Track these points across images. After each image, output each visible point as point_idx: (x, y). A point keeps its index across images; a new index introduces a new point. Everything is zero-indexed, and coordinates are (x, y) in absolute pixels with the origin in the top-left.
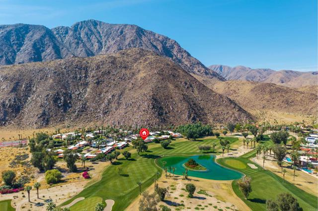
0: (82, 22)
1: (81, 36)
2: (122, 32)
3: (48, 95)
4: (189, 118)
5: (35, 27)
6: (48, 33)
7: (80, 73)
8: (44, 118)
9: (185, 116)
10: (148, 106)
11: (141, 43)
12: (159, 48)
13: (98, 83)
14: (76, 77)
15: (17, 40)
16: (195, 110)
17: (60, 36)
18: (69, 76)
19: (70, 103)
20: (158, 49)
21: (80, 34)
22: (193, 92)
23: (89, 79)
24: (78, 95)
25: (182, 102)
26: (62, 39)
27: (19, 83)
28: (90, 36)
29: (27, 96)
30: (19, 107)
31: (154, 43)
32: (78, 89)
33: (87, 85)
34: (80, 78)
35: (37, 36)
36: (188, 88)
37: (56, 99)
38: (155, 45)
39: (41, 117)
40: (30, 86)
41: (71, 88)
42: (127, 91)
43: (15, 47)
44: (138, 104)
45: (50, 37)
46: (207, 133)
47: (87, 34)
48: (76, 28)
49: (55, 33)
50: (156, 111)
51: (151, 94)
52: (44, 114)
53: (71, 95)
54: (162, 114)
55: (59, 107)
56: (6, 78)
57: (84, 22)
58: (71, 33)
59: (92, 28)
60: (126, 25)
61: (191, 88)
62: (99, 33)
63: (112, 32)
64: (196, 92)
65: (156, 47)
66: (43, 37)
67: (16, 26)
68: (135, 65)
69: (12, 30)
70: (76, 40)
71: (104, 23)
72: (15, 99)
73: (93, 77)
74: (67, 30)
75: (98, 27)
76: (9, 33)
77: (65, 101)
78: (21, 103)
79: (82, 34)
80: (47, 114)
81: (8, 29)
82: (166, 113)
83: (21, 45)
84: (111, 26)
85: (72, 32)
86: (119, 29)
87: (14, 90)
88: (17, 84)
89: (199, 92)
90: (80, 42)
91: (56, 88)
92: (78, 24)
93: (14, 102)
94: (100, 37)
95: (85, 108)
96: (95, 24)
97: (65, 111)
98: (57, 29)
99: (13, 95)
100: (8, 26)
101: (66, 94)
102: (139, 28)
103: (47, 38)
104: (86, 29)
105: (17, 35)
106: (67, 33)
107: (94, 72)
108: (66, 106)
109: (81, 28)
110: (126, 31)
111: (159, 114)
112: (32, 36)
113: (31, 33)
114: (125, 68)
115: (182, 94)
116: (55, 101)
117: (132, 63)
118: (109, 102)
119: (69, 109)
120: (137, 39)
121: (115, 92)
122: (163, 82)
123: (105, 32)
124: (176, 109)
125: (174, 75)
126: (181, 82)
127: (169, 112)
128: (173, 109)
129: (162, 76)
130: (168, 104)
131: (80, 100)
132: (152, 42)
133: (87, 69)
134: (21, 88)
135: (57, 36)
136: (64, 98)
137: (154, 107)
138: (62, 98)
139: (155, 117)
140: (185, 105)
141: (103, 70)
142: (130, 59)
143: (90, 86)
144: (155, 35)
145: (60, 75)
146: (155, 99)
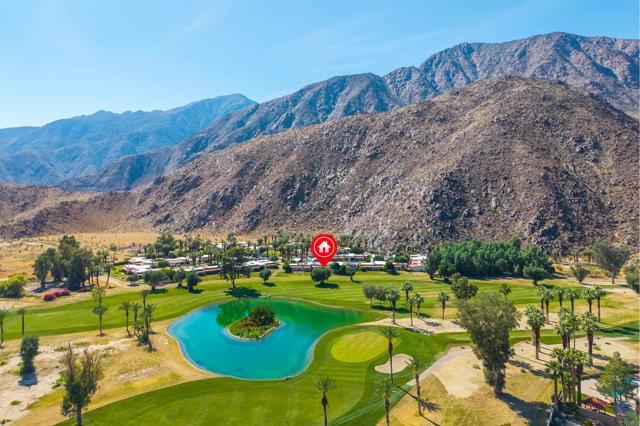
0: (441, 52)
1: (436, 79)
2: (523, 54)
3: (277, 182)
5: (356, 78)
6: (376, 85)
7: (351, 143)
8: (252, 219)
10: (424, 197)
11: (564, 68)
12: (617, 72)
13: (373, 157)
14: (340, 149)
15: (326, 104)
16: (567, 211)
17: (396, 86)
18: (328, 147)
19: (308, 194)
20: (615, 76)
21: (433, 76)
22: (595, 161)
23: (364, 152)
24: (330, 180)
25: (535, 187)
26: (398, 91)
27: (252, 163)
28: (454, 75)
29: (253, 183)
30: (234, 200)
31: (606, 64)
32: (335, 169)
33: (352, 161)
34: (348, 149)
35: (355, 93)
36: (582, 151)
37: (287, 186)
38: (609, 67)
39: (248, 216)
40: (264, 168)
41: (322, 169)
42: (417, 168)
43: (320, 115)
45: (376, 91)
47: (447, 74)
48: (428, 66)
49: (389, 81)
50: (437, 209)
51: (454, 168)
52: (256, 212)
53: (316, 182)
54: (456, 215)
55: (286, 200)
56: (238, 157)
57: (446, 51)
58: (415, 76)
59: (461, 59)
60: (535, 39)
61: (592, 153)
62: (475, 66)
63: (502, 59)
64: (608, 160)
65: (608, 72)
66: (364, 92)
67: (328, 81)
68: (472, 111)
69: (321, 90)
70: (423, 89)
71: (488, 45)
72: (234, 188)
73: (370, 145)
74: (408, 73)
75: (475, 54)
76: (317, 94)
77: (301, 190)
78: (240, 194)
79: (437, 74)
80: (262, 211)
81: (317, 89)
83: (329, 111)
84: (503, 46)
85: (419, 75)
86: (516, 50)
87: (241, 173)
88: (248, 165)
89: (618, 162)
90: (430, 90)
91: (295, 169)
92: (432, 60)
93: (232, 192)
94: (475, 73)
95: (328, 204)
96: (468, 50)
97: (293, 209)
98: (393, 75)
99: (234, 182)
100: (317, 85)
101: (308, 179)
102: (568, 35)
103: (370, 93)
104: (447, 65)
105: (328, 97)
106: (408, 78)
107: (375, 136)
108: (300, 197)
109: (437, 65)
110: (532, 49)
111: (443, 217)
112: (347, 94)
113: (348, 88)
114: (443, 120)
115: (546, 168)
116: (284, 191)
117: (466, 108)
118: (372, 193)
119: (301, 206)
120: (555, 61)
121: (394, 171)
122: (502, 141)
123: (486, 62)
124: (506, 207)
125: (550, 120)
126: (565, 138)
127: (480, 213)
128: (499, 204)
129: (509, 126)
130: (487, 194)
131: (329, 190)
132: (598, 62)
133: (365, 132)
134: (250, 171)
135: (391, 86)
136: (302, 184)
137: (436, 199)
138: (297, 186)
139: (428, 222)
140: (538, 195)
141: (393, 130)
142: (467, 102)
143: (357, 165)
144: (613, 42)
145: (314, 146)
146: (452, 181)
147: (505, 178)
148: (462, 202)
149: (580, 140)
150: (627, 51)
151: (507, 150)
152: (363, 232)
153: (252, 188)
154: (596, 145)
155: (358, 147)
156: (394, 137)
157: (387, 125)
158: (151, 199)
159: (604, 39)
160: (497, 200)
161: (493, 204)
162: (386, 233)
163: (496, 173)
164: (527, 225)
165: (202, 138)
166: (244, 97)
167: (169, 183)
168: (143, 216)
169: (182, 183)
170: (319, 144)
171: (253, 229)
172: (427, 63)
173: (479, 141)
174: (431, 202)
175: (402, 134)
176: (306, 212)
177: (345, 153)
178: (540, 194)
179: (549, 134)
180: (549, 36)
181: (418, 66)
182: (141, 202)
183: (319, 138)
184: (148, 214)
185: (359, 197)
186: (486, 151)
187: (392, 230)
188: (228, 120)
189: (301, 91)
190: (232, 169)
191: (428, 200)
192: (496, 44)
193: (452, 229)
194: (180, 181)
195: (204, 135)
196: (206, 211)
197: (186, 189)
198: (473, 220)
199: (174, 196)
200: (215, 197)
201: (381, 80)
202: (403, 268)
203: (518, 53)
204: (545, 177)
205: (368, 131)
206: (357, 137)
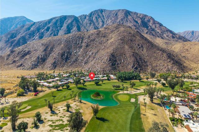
0: (94, 11)
1: (93, 19)
2: (116, 15)
3: (59, 53)
4: (132, 68)
5: (69, 16)
6: (76, 19)
7: (79, 41)
8: (54, 65)
9: (130, 67)
10: (107, 60)
11: (127, 20)
12: (139, 22)
13: (87, 46)
14: (76, 43)
15: (60, 24)
16: (139, 63)
17: (82, 20)
18: (73, 42)
19: (70, 57)
20: (138, 23)
21: (92, 18)
22: (142, 50)
23: (83, 44)
24: (75, 53)
25: (131, 57)
26: (82, 22)
27: (48, 47)
28: (98, 19)
29: (50, 53)
30: (45, 59)
31: (136, 20)
32: (76, 49)
33: (81, 47)
34: (79, 43)
35: (70, 21)
36: (139, 48)
37: (63, 55)
39: (53, 64)
40: (53, 48)
41: (72, 49)
42: (101, 50)
43: (59, 28)
44: (102, 58)
45: (76, 21)
46: (135, 78)
47: (96, 18)
48: (91, 15)
49: (79, 18)
50: (111, 63)
51: (112, 52)
52: (55, 63)
53: (71, 53)
54: (115, 64)
55: (63, 59)
56: (43, 44)
57: (96, 11)
58: (87, 18)
59: (100, 14)
60: (119, 10)
61: (141, 48)
62: (104, 16)
63: (111, 15)
64: (145, 50)
65: (137, 22)
66: (73, 21)
67: (60, 17)
68: (111, 34)
69: (58, 19)
70: (90, 22)
71: (107, 10)
72: (44, 55)
73: (85, 42)
74: (85, 16)
75: (103, 13)
76: (57, 21)
77: (67, 56)
78: (47, 57)
79: (93, 18)
80: (56, 63)
81: (57, 19)
82: (118, 64)
83: (61, 27)
84: (111, 11)
86: (115, 13)
87: (45, 50)
88: (47, 47)
89: (147, 51)
90: (92, 22)
91: (64, 49)
92: (92, 13)
93: (44, 56)
94: (104, 18)
95: (77, 60)
96: (102, 11)
97: (66, 62)
98: (80, 16)
99: (44, 53)
100: (57, 17)
101: (69, 52)
102: (127, 11)
103: (74, 22)
104: (96, 15)
105: (60, 22)
106: (85, 18)
107: (86, 40)
108: (67, 58)
109: (93, 15)
110: (119, 14)
111: (112, 65)
112: (67, 21)
113: (67, 20)
114: (104, 37)
115: (133, 52)
116: (62, 56)
117: (110, 33)
118: (90, 57)
119: (68, 61)
120: (125, 18)
121: (94, 51)
122: (122, 45)
123: (107, 15)
124: (126, 62)
125: (132, 40)
126: (136, 44)
127: (120, 63)
128: (124, 61)
129: (123, 41)
130: (121, 59)
131: (75, 56)
132: (134, 19)
134: (48, 49)
135: (80, 20)
136: (67, 54)
137: (110, 60)
138: (66, 54)
139: (109, 66)
140: (132, 59)
141: (91, 39)
142: (109, 31)
143: (82, 48)
144: (137, 14)
146: (113, 55)
147: (124, 55)
148: (116, 61)
149: (139, 45)
150: (141, 16)
151: (124, 47)
152: (92, 69)
153: (50, 55)
154: (142, 47)
155: (82, 43)
156: (92, 41)
157: (89, 37)
158: (11, 58)
159: (136, 12)
160: (123, 60)
161: (123, 61)
162: (99, 69)
163: (122, 53)
164: (131, 66)
166: (25, 17)
167: (17, 52)
168: (10, 64)
169: (22, 52)
170: (70, 41)
171: (55, 68)
172: (90, 14)
173: (117, 44)
174: (109, 61)
175: (94, 40)
176: (70, 62)
177: (78, 44)
178: (133, 59)
179: (132, 43)
180: (123, 10)
181: (88, 15)
182: (7, 59)
183: (69, 39)
184: (12, 63)
185: (86, 59)
186: (119, 47)
187: (101, 68)
188: (23, 27)
189: (51, 19)
190: (42, 48)
191: (108, 60)
192: (109, 10)
193: (115, 68)
194: (21, 52)
195: (15, 32)
196: (36, 63)
197: (25, 55)
198: (119, 65)
199: (21, 57)
200: (38, 58)
201: (77, 18)
202: (111, 79)
203: (115, 14)
204: (133, 55)
205: (84, 38)
206: (81, 40)
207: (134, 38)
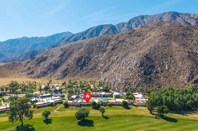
0: (134, 18)
1: (132, 26)
2: (161, 18)
3: (75, 58)
5: (106, 25)
7: (104, 44)
8: (64, 73)
9: (183, 78)
10: (136, 65)
12: (192, 24)
13: (113, 49)
14: (100, 46)
15: (96, 34)
17: (119, 28)
18: (96, 45)
19: (87, 63)
21: (131, 25)
24: (96, 58)
25: (185, 60)
26: (120, 30)
27: (66, 51)
28: (138, 25)
29: (67, 59)
30: (59, 66)
31: (188, 21)
32: (98, 54)
33: (105, 51)
34: (103, 46)
35: (106, 30)
37: (79, 60)
39: (63, 72)
40: (71, 53)
41: (93, 54)
45: (113, 30)
47: (136, 25)
49: (117, 27)
50: (142, 70)
52: (66, 70)
53: (91, 59)
54: (151, 73)
55: (78, 66)
57: (136, 17)
58: (126, 25)
59: (140, 20)
60: (164, 14)
62: (145, 22)
63: (154, 20)
65: (189, 24)
66: (109, 30)
67: (97, 27)
68: (150, 32)
69: (95, 29)
70: (128, 29)
71: (149, 16)
72: (59, 61)
73: (111, 45)
74: (123, 24)
75: (145, 19)
76: (93, 31)
77: (85, 61)
78: (61, 63)
80: (68, 70)
81: (93, 29)
82: (157, 72)
84: (154, 16)
85: (127, 25)
86: (158, 17)
87: (62, 55)
88: (65, 52)
91: (82, 54)
92: (131, 20)
95: (95, 67)
96: (143, 17)
97: (81, 69)
98: (118, 25)
99: (60, 58)
100: (93, 28)
101: (88, 57)
102: (175, 12)
103: (111, 30)
104: (136, 22)
105: (97, 32)
106: (123, 26)
107: (113, 42)
108: (84, 64)
109: (132, 22)
110: (164, 17)
111: (145, 73)
112: (103, 31)
113: (103, 29)
114: (139, 36)
115: (188, 52)
116: (78, 62)
118: (113, 63)
119: (84, 68)
120: (172, 20)
121: (121, 54)
122: (166, 41)
123: (149, 21)
124: (173, 69)
125: (185, 34)
126: (192, 40)
127: (162, 72)
128: (169, 68)
129: (168, 36)
130: (163, 63)
131: (96, 62)
133: (109, 40)
134: (66, 54)
135: (118, 29)
136: (85, 59)
137: (141, 65)
138: (83, 60)
139: (138, 75)
140: (187, 64)
141: (120, 39)
143: (107, 52)
144: (190, 15)
145: (90, 45)
146: (147, 57)
147: (171, 57)
148: (153, 67)
150: (195, 17)
151: (169, 45)
152: (109, 80)
153: (66, 61)
155: (107, 46)
156: (120, 42)
157: (118, 38)
158: (29, 65)
159: (187, 14)
160: (168, 66)
161: (167, 68)
162: (119, 81)
163: (166, 54)
164: (186, 78)
165: (55, 45)
166: (70, 33)
167: (36, 59)
168: (24, 71)
169: (40, 59)
170: (92, 44)
171: (64, 77)
172: (129, 21)
173: (156, 42)
174: (139, 67)
175: (124, 40)
176: (86, 70)
177: (102, 48)
178: (188, 63)
179: (185, 39)
180: (169, 13)
181: (126, 22)
182: (25, 66)
183: (92, 42)
184: (26, 71)
185: (107, 64)
186: (161, 45)
187: (122, 79)
189: (88, 30)
190: (59, 54)
191: (138, 66)
192: (152, 15)
193: (150, 79)
196: (47, 70)
197: (42, 61)
198: (159, 75)
199: (37, 64)
200: (51, 64)
201: (114, 26)
203: (159, 18)
204: (189, 56)
205: (110, 40)
206: (107, 42)
207: (189, 32)
